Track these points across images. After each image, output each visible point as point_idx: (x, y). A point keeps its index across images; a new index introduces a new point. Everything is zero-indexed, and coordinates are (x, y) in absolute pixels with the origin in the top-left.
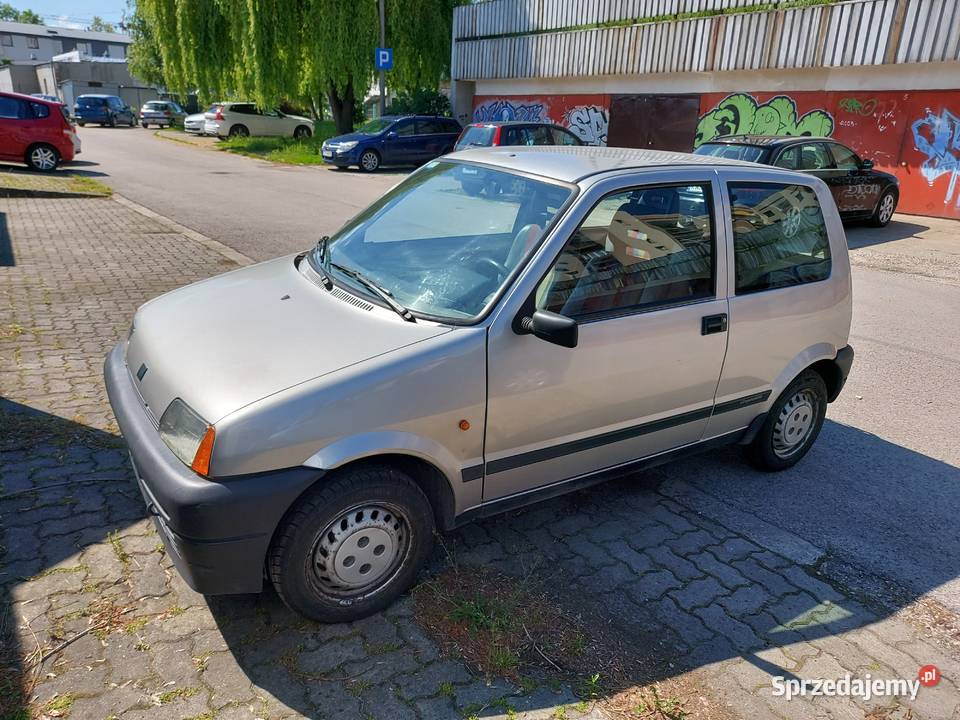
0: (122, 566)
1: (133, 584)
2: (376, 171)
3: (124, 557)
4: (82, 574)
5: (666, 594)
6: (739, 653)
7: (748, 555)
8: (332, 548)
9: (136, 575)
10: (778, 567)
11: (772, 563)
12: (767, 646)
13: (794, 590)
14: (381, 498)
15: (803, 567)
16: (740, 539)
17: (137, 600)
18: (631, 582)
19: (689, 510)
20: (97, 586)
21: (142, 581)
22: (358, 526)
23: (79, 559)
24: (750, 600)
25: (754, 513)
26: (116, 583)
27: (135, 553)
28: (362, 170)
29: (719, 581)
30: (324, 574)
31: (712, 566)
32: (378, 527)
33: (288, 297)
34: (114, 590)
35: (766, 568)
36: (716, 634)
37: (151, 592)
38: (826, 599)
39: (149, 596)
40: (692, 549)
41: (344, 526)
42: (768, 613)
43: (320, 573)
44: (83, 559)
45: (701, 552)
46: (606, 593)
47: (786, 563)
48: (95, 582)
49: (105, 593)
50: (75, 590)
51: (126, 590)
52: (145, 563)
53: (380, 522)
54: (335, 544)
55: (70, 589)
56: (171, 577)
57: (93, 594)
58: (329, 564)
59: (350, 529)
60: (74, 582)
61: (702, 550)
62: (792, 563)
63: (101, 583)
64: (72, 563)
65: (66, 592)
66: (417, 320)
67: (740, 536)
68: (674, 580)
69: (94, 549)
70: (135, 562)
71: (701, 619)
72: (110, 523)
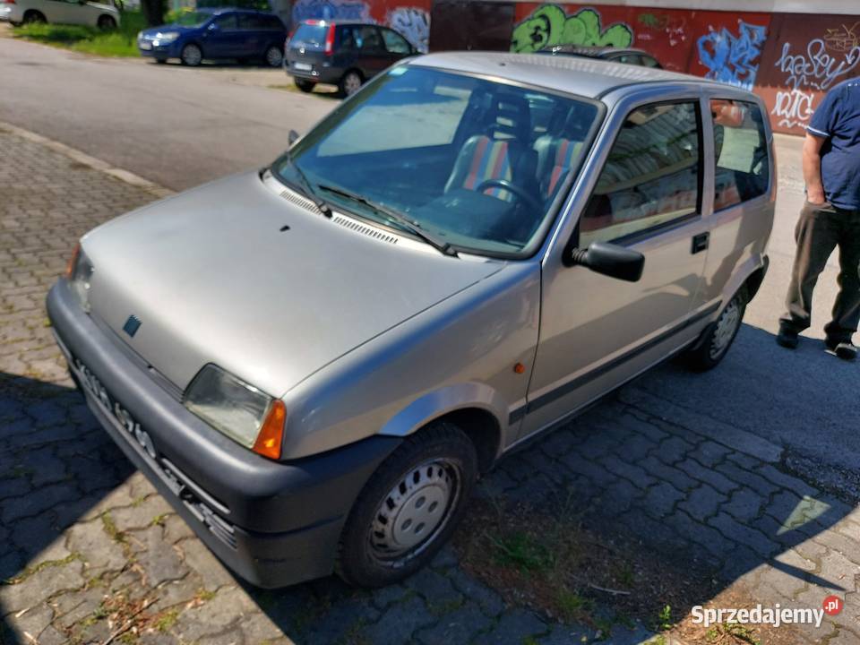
0: (120, 547)
1: (143, 569)
2: (199, 65)
3: (120, 537)
4: (77, 564)
5: (675, 508)
6: (765, 560)
7: (724, 458)
8: (391, 515)
9: (141, 557)
10: (754, 468)
11: (747, 464)
12: (783, 550)
13: (778, 489)
14: (439, 455)
15: (773, 464)
16: (710, 443)
17: (155, 588)
18: (641, 498)
19: (654, 417)
20: (101, 578)
21: (153, 564)
22: (416, 487)
23: (66, 546)
24: (746, 505)
25: (710, 415)
26: (123, 570)
27: (130, 530)
28: (184, 64)
29: (714, 487)
30: (381, 541)
31: (702, 474)
32: (434, 485)
33: (286, 228)
34: (122, 579)
35: (745, 469)
36: (737, 544)
37: (168, 574)
38: (805, 494)
39: (169, 581)
40: (677, 457)
41: (403, 490)
42: (767, 515)
43: (377, 540)
44: (70, 546)
45: (684, 460)
46: (624, 512)
47: (758, 462)
48: (97, 573)
49: (115, 585)
50: (76, 587)
51: (137, 577)
52: (146, 540)
53: (436, 478)
54: (395, 511)
55: (70, 586)
56: (184, 554)
57: (101, 589)
58: (387, 529)
59: (409, 492)
60: (71, 577)
61: (685, 457)
62: (763, 463)
63: (105, 573)
64: (57, 552)
65: (67, 591)
66: (459, 255)
67: (708, 439)
68: (677, 492)
69: (77, 529)
70: (136, 541)
71: (718, 529)
72: (84, 494)
